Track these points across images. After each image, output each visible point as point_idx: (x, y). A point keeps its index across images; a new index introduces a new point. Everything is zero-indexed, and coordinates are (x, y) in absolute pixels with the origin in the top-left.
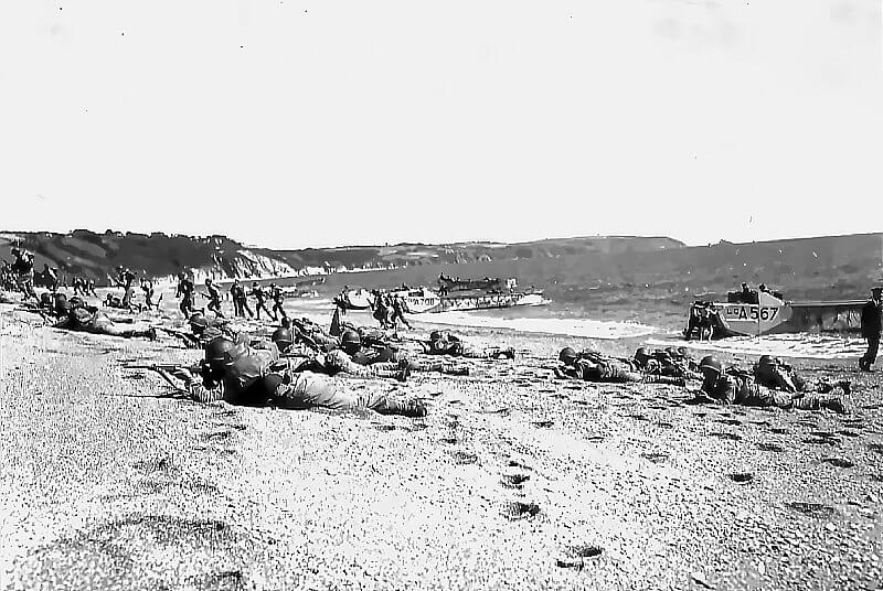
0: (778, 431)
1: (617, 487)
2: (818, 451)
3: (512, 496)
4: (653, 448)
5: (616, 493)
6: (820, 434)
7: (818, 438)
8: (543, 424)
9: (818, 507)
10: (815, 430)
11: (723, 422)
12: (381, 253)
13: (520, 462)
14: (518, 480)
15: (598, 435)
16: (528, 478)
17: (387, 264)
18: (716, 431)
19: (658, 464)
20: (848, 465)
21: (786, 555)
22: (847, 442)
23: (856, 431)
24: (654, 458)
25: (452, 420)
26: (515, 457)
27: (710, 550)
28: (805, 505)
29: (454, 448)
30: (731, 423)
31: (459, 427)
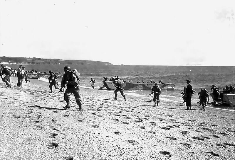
0: (129, 118)
1: (83, 137)
2: (138, 124)
3: (51, 140)
4: (95, 124)
5: (82, 139)
6: (139, 119)
7: (138, 120)
8: (66, 116)
9: (134, 141)
10: (138, 118)
11: (115, 115)
12: (27, 60)
13: (56, 129)
14: (55, 135)
15: (81, 119)
16: (57, 134)
17: (29, 63)
18: (113, 118)
19: (96, 128)
20: (144, 128)
21: (123, 157)
22: (145, 121)
23: (148, 118)
24: (95, 127)
25: (39, 114)
26: (55, 127)
27: (104, 156)
28: (131, 141)
29: (37, 124)
30: (118, 115)
31: (41, 117)
